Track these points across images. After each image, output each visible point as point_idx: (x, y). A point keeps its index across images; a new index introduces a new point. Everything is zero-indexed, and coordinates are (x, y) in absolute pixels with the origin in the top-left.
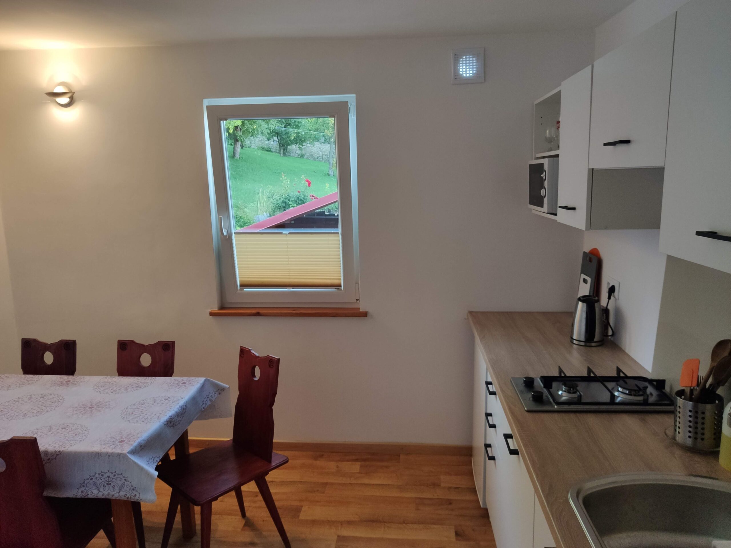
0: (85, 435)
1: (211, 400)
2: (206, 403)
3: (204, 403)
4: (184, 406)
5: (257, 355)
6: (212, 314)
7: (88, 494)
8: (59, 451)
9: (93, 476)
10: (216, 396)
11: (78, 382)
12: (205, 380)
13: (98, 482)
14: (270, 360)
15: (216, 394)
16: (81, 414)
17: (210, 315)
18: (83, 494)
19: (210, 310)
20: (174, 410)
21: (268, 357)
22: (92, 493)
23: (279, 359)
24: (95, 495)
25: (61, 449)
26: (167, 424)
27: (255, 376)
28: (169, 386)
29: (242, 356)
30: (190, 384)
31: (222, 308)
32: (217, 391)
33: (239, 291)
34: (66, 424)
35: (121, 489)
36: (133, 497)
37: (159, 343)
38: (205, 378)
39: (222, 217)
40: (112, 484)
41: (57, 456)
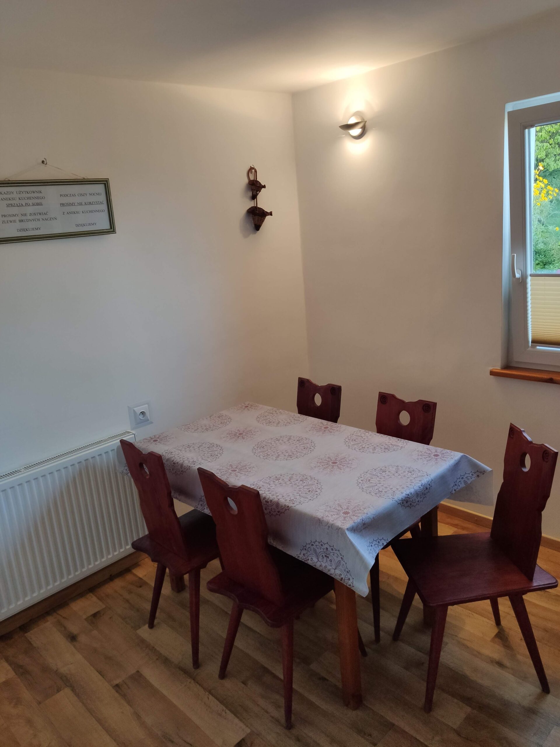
0: (317, 494)
1: (465, 482)
2: (458, 485)
3: (456, 485)
4: (428, 486)
5: (529, 439)
6: (492, 373)
7: (308, 560)
8: (288, 506)
9: (313, 542)
10: (473, 479)
11: (334, 430)
12: (462, 457)
13: (318, 551)
14: (544, 452)
15: (473, 476)
16: (323, 468)
17: (491, 375)
18: (305, 558)
19: (492, 368)
20: (413, 488)
21: (542, 446)
22: (312, 559)
23: (556, 454)
24: (314, 563)
25: (291, 505)
26: (402, 503)
27: (524, 466)
28: (418, 455)
29: (512, 436)
30: (443, 458)
31: (507, 366)
32: (475, 473)
33: (530, 349)
34: (306, 476)
35: (337, 567)
36: (347, 580)
37: (420, 402)
38: (462, 454)
39: (515, 255)
40: (330, 558)
41: (285, 510)
